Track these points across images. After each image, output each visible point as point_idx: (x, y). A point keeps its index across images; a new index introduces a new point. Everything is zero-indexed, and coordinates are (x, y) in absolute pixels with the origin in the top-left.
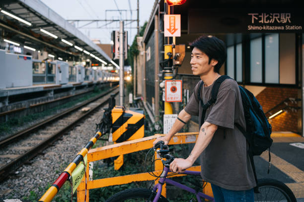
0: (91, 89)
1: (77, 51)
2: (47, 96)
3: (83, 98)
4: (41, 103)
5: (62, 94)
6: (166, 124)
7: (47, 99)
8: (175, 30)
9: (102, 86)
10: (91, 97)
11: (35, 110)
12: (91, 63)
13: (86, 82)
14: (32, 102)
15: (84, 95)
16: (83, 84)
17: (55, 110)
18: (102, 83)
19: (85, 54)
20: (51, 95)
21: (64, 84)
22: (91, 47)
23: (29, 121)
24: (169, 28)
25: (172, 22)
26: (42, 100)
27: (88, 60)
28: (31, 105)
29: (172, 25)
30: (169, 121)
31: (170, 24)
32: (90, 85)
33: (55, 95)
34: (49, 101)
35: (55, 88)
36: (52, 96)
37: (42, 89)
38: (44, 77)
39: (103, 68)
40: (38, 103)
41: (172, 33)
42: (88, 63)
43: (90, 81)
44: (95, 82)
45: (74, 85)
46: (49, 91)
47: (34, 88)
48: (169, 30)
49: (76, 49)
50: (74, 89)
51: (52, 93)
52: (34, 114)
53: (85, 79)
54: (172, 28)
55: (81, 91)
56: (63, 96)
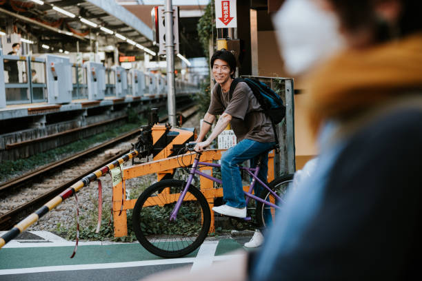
0: (120, 114)
1: (84, 27)
2: (35, 128)
3: (105, 134)
4: (24, 141)
5: (62, 124)
6: (221, 143)
7: (36, 133)
8: (230, 19)
9: (145, 107)
10: (121, 132)
11: (15, 154)
12: (117, 53)
13: (109, 100)
14: (10, 138)
15: (105, 128)
16: (102, 104)
17: (51, 156)
18: (146, 102)
19: (102, 34)
20: (41, 125)
21: (63, 104)
22: (116, 19)
23: (9, 172)
24: (221, 17)
25: (226, 8)
26: (27, 135)
27: (111, 48)
28: (8, 144)
29: (226, 12)
30: (225, 139)
31: (223, 11)
32: (119, 105)
33: (49, 126)
34: (39, 137)
35: (48, 112)
36: (44, 127)
37: (26, 114)
38: (27, 89)
39: (148, 64)
40: (19, 141)
41: (226, 24)
42: (110, 55)
43: (117, 98)
44: (129, 98)
45: (84, 105)
46: (38, 118)
47: (11, 112)
48: (222, 19)
49: (82, 24)
50: (86, 114)
51: (44, 121)
52: (15, 160)
53: (106, 92)
54: (226, 16)
55: (98, 120)
56: (63, 129)
